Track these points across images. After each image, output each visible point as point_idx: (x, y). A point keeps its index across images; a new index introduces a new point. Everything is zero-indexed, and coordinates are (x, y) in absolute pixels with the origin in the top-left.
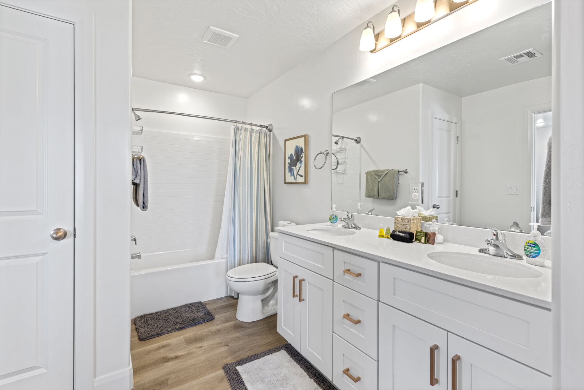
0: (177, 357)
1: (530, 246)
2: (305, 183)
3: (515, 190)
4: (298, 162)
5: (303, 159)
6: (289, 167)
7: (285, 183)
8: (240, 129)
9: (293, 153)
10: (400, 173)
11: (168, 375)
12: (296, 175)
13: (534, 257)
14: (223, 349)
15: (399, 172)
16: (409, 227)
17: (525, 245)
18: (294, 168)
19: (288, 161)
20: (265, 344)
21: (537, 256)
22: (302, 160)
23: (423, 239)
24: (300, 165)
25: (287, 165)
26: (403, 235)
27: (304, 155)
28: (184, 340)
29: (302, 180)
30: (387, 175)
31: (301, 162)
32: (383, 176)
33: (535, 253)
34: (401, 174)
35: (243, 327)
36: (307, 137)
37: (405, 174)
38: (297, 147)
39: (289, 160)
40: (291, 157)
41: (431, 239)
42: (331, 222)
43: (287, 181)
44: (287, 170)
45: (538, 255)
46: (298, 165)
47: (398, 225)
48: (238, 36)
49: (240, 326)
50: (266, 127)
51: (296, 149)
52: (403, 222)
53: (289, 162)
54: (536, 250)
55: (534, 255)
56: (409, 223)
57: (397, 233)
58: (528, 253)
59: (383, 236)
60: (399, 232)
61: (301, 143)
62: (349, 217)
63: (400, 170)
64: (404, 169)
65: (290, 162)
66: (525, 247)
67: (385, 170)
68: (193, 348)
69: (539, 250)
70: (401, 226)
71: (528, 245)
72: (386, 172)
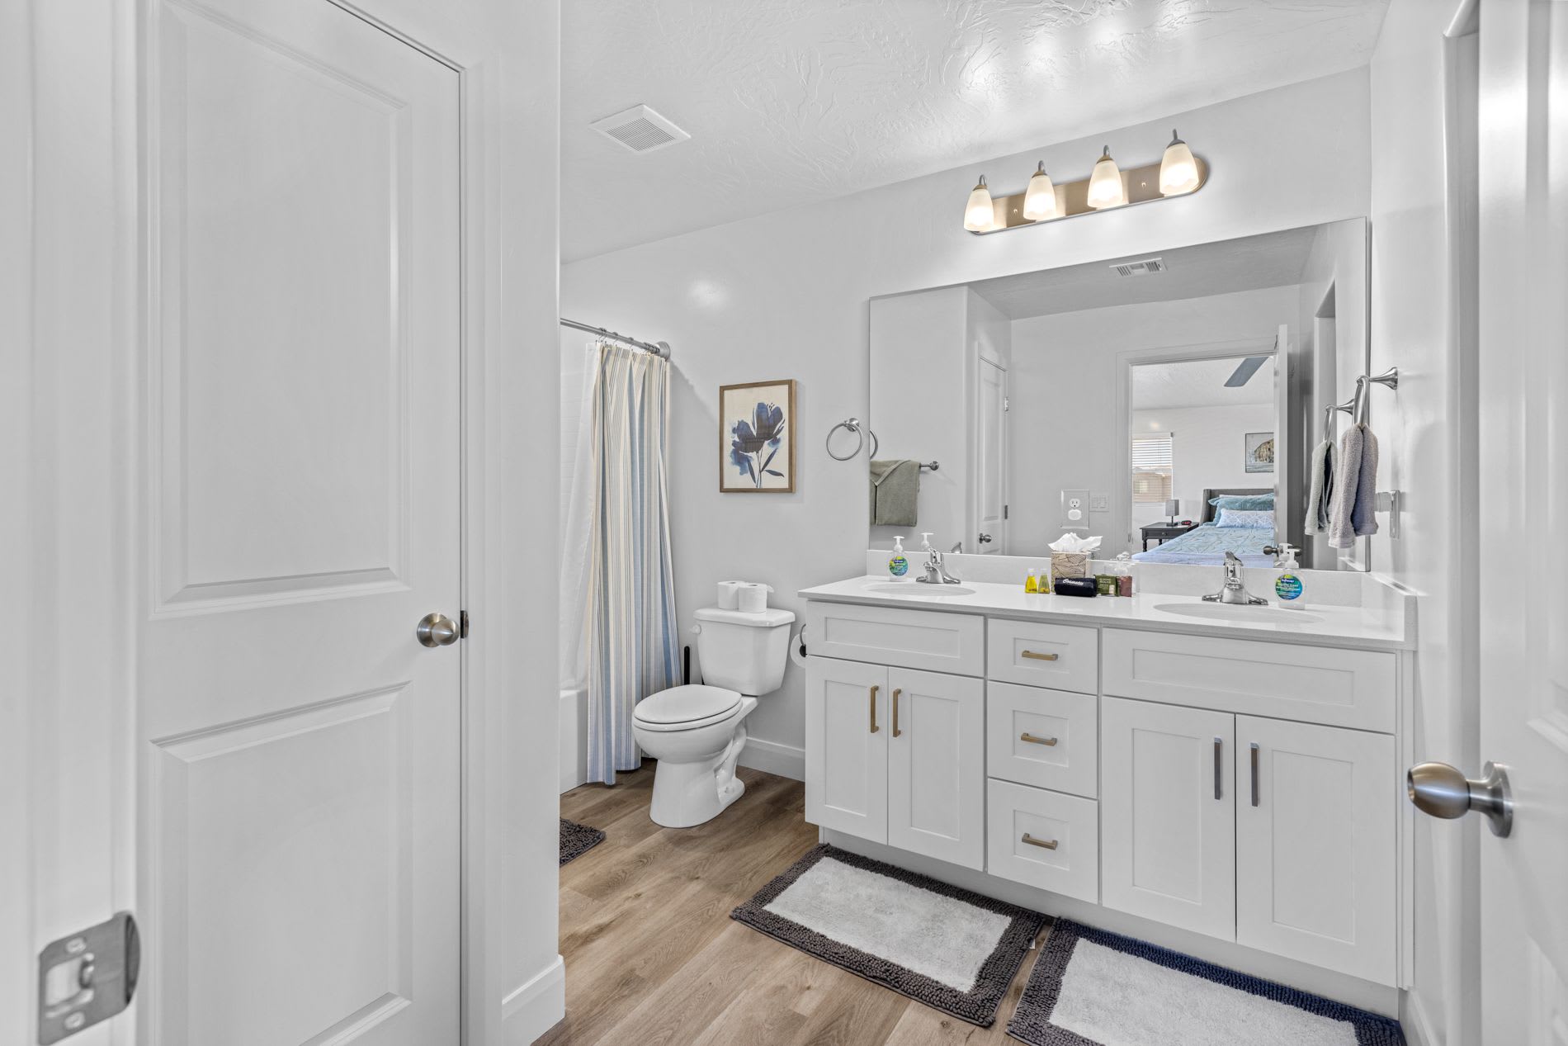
0: (601, 930)
1: (1287, 583)
2: (790, 490)
3: (1102, 504)
4: (766, 442)
5: (784, 436)
6: (735, 452)
7: (721, 491)
8: (614, 352)
9: (750, 419)
10: (922, 469)
11: (622, 963)
12: (760, 472)
13: (1293, 598)
14: (694, 887)
15: (920, 466)
16: (1083, 570)
17: (1277, 583)
18: (753, 455)
19: (730, 438)
20: (775, 857)
21: (1298, 596)
22: (778, 437)
23: (1112, 588)
24: (771, 450)
25: (729, 449)
26: (1080, 584)
27: (786, 425)
28: (579, 894)
29: (783, 483)
30: (897, 473)
31: (776, 441)
32: (886, 474)
33: (1295, 592)
34: (924, 472)
35: (690, 838)
36: (793, 384)
37: (933, 472)
38: (761, 407)
39: (736, 435)
40: (741, 429)
41: (1125, 587)
42: (895, 574)
43: (726, 486)
44: (728, 459)
45: (1297, 594)
46: (767, 449)
47: (1059, 568)
48: (689, 136)
49: (682, 838)
50: (651, 348)
51: (757, 411)
52: (1069, 561)
53: (734, 441)
54: (1295, 588)
55: (1293, 594)
56: (1084, 562)
57: (1066, 581)
58: (1282, 593)
59: (1035, 590)
60: (1070, 579)
61: (777, 398)
62: (936, 560)
63: (923, 464)
64: (929, 462)
65: (737, 440)
66: (1277, 585)
67: (890, 462)
68: (619, 901)
69: (1300, 586)
70: (1067, 569)
71: (1283, 582)
72: (894, 467)
